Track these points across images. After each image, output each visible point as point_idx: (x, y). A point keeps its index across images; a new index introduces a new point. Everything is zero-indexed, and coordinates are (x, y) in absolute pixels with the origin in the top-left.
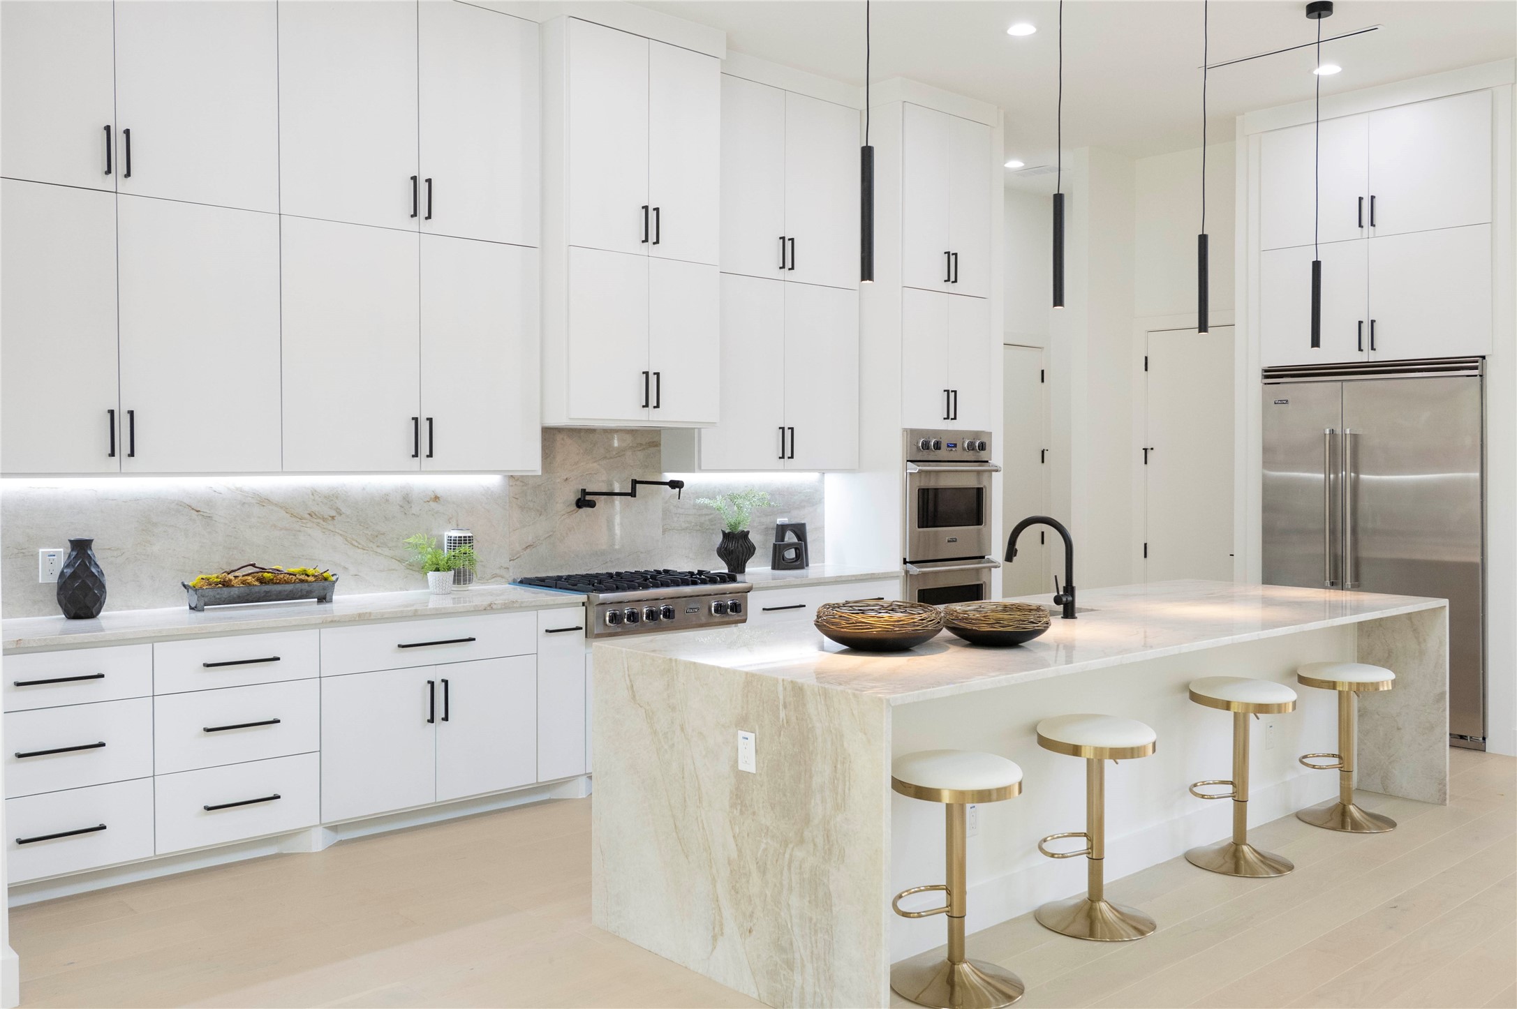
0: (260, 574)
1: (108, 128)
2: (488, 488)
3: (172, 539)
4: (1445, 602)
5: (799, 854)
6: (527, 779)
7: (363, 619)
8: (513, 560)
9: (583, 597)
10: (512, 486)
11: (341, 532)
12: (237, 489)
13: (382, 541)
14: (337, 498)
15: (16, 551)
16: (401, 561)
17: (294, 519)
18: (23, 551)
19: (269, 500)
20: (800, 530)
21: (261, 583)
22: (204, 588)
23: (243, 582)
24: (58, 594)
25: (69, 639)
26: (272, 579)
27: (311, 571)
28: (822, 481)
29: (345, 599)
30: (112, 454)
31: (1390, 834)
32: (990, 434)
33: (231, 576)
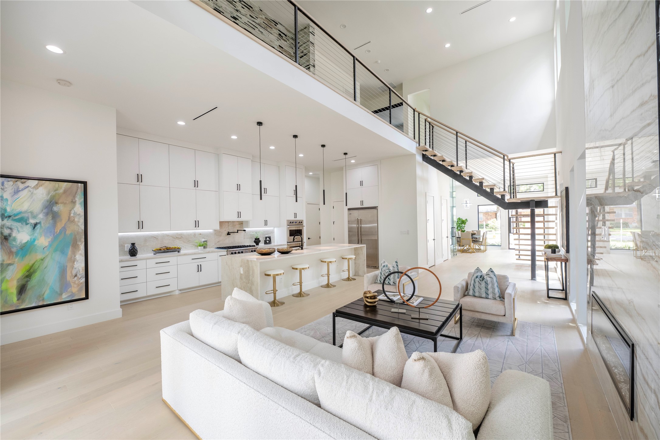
0: (167, 248)
1: (138, 174)
2: (210, 232)
3: (150, 242)
4: (365, 245)
5: (248, 285)
6: (217, 281)
7: (185, 255)
8: (215, 245)
9: (226, 250)
10: (215, 232)
11: (182, 240)
12: (163, 234)
13: (190, 242)
15: (121, 245)
16: (193, 245)
17: (173, 238)
18: (123, 246)
20: (270, 238)
21: (167, 250)
22: (156, 251)
23: (164, 249)
24: (129, 252)
25: (131, 259)
26: (169, 249)
27: (176, 247)
28: (274, 229)
29: (182, 252)
30: (139, 228)
31: (355, 281)
32: (303, 220)
33: (161, 249)
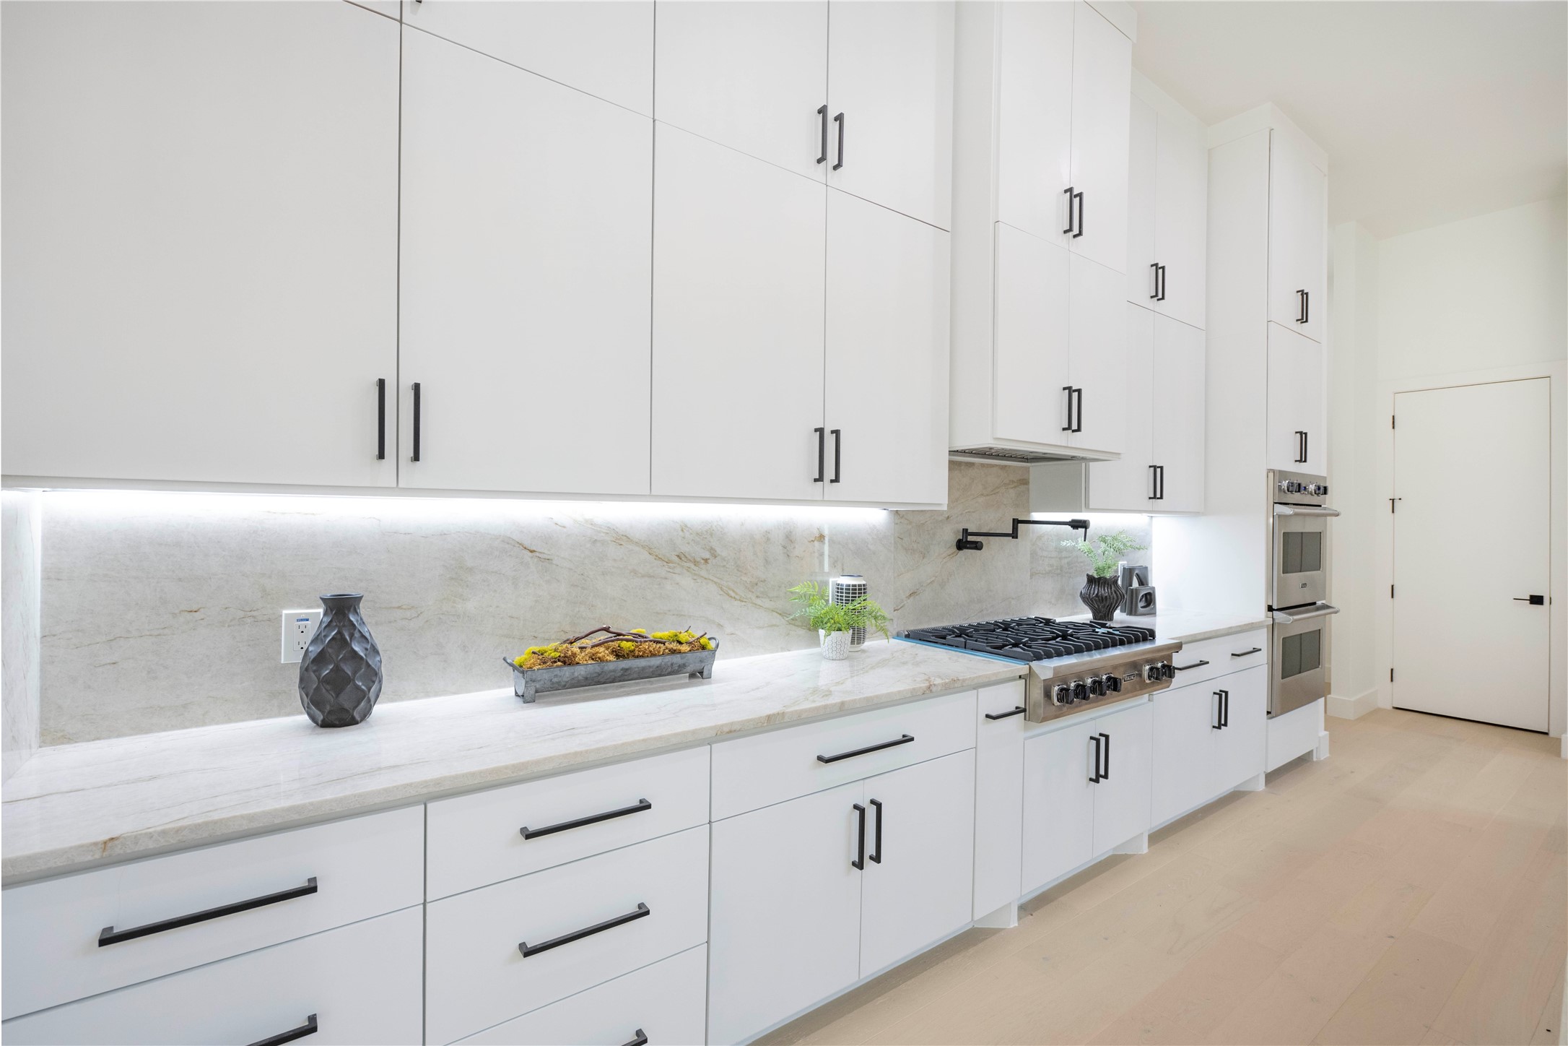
0: (616, 644)
2: (874, 526)
3: (495, 591)
8: (897, 610)
10: (897, 524)
11: (715, 580)
12: (586, 521)
13: (762, 590)
14: (711, 535)
15: (241, 614)
16: (783, 614)
17: (659, 562)
18: (253, 613)
19: (627, 537)
20: (1142, 574)
21: (618, 656)
22: (535, 668)
23: (593, 657)
26: (633, 651)
28: (1150, 524)
30: (382, 456)
32: (1325, 478)
33: (575, 648)
